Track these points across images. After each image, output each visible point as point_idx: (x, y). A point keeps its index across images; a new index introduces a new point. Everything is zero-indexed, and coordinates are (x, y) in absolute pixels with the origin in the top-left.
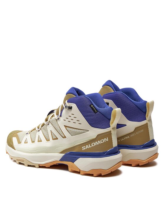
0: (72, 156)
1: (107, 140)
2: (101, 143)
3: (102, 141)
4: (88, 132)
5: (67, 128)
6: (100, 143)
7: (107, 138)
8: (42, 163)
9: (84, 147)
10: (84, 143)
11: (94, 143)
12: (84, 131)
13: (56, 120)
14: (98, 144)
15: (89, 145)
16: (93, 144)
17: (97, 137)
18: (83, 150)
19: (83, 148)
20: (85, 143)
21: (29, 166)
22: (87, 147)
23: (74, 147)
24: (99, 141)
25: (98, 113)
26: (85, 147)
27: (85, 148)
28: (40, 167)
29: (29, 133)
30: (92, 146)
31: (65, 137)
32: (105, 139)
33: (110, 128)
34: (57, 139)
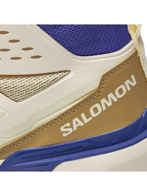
1: (134, 84)
2: (119, 96)
3: (121, 91)
4: (70, 75)
6: (115, 100)
7: (133, 77)
9: (68, 124)
10: (62, 114)
11: (97, 105)
12: (55, 76)
14: (110, 104)
15: (83, 115)
16: (96, 110)
17: (101, 83)
18: (64, 135)
19: (62, 129)
20: (67, 112)
22: (77, 123)
23: (32, 133)
24: (110, 95)
26: (71, 126)
27: (70, 130)
30: (94, 115)
32: (127, 82)
33: (131, 43)
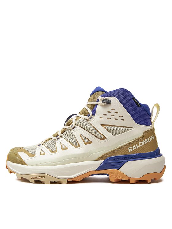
0: (116, 161)
1: (153, 138)
2: (149, 141)
3: (149, 139)
4: (133, 129)
5: (106, 127)
7: (153, 136)
8: (71, 177)
9: (131, 147)
10: (129, 143)
11: (142, 142)
12: (128, 128)
13: (87, 120)
14: (146, 143)
15: (137, 145)
16: (141, 144)
17: (143, 135)
18: (129, 151)
19: (129, 149)
20: (131, 142)
21: (51, 183)
22: (134, 147)
23: (117, 149)
24: (146, 140)
25: (141, 107)
26: (132, 148)
27: (132, 150)
28: (69, 182)
29: (42, 143)
30: (140, 146)
31: (104, 138)
32: (151, 137)
33: (152, 125)
34: (91, 142)
